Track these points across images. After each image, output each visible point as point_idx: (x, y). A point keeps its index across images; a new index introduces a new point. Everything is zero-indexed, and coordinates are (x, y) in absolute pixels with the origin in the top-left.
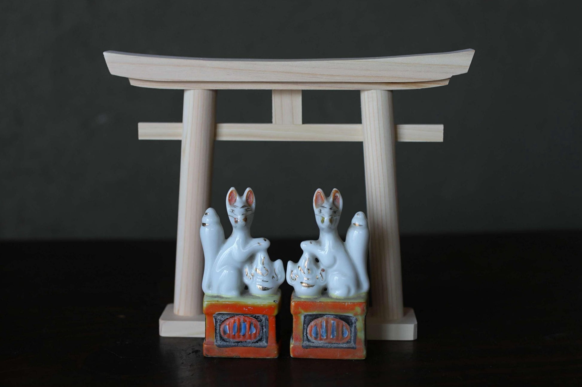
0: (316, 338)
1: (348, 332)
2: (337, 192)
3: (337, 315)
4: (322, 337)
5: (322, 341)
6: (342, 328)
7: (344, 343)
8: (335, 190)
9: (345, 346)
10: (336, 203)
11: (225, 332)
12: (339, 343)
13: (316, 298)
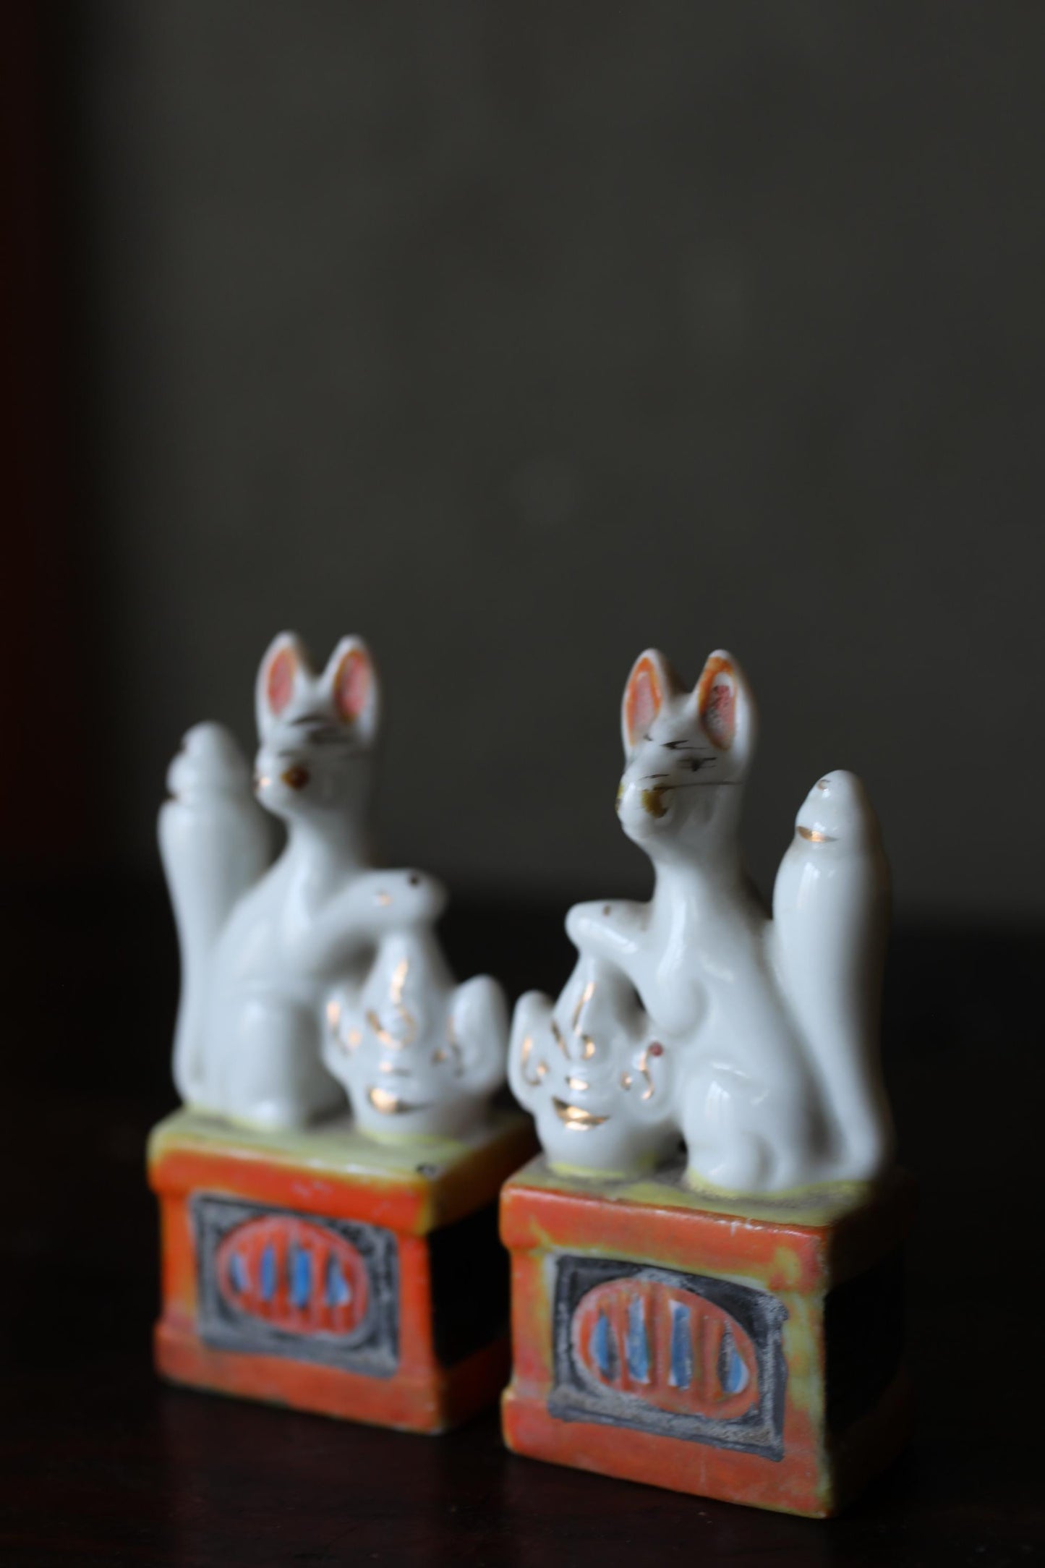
0: (607, 1377)
1: (749, 1366)
2: (724, 666)
3: (693, 1278)
4: (632, 1377)
5: (633, 1396)
6: (722, 1347)
7: (728, 1422)
8: (717, 660)
9: (732, 1438)
10: (719, 724)
11: (233, 1282)
12: (708, 1421)
13: (614, 1184)
